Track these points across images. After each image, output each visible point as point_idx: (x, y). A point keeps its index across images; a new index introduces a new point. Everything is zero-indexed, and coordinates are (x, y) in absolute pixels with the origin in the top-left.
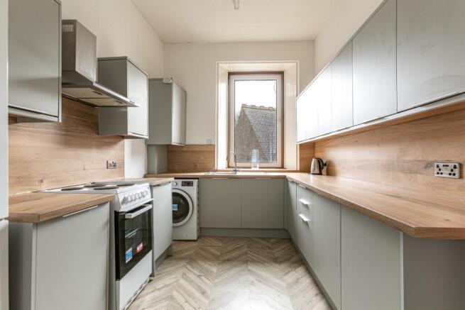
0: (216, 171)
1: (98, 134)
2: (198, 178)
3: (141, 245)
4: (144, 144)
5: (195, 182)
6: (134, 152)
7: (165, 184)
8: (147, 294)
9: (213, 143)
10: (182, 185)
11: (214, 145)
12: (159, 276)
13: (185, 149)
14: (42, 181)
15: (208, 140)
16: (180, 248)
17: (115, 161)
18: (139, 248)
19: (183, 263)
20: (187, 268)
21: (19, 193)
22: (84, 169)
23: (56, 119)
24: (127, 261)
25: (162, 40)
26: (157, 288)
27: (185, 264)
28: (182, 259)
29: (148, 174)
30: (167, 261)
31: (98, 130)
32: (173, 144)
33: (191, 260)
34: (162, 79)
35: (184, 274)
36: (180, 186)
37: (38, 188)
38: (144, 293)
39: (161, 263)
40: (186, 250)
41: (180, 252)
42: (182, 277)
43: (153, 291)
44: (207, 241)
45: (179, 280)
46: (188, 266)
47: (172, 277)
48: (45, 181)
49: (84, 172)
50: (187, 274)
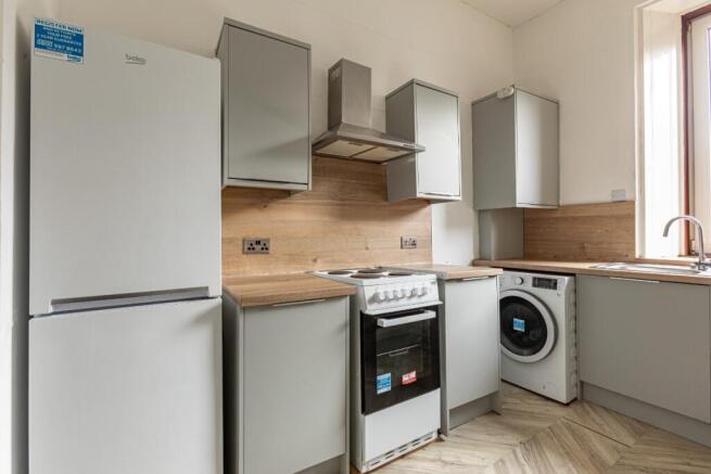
0: (641, 261)
1: (386, 199)
2: (573, 275)
3: (413, 375)
4: (471, 211)
5: (564, 281)
6: (451, 223)
7: (479, 279)
8: (424, 459)
9: (628, 197)
10: (534, 285)
11: (633, 202)
12: (458, 440)
13: (558, 215)
14: (315, 260)
15: (614, 192)
16: (524, 407)
17: (414, 238)
18: (409, 378)
19: (513, 439)
20: (514, 452)
21: (293, 272)
22: (367, 248)
23: (305, 187)
24: (379, 392)
25: (509, 26)
26: (443, 458)
27: (515, 442)
28: (515, 429)
29: (480, 259)
30: (484, 420)
31: (387, 194)
32: (518, 206)
33: (532, 441)
34: (495, 95)
35: (502, 461)
36: (529, 286)
37: (310, 268)
38: (419, 454)
39: (473, 419)
40: (532, 416)
41: (520, 414)
42: (496, 465)
43: (433, 461)
44: (593, 415)
45: (485, 467)
46: (518, 450)
47: (477, 453)
48: (319, 261)
49: (367, 251)
50: (508, 465)
